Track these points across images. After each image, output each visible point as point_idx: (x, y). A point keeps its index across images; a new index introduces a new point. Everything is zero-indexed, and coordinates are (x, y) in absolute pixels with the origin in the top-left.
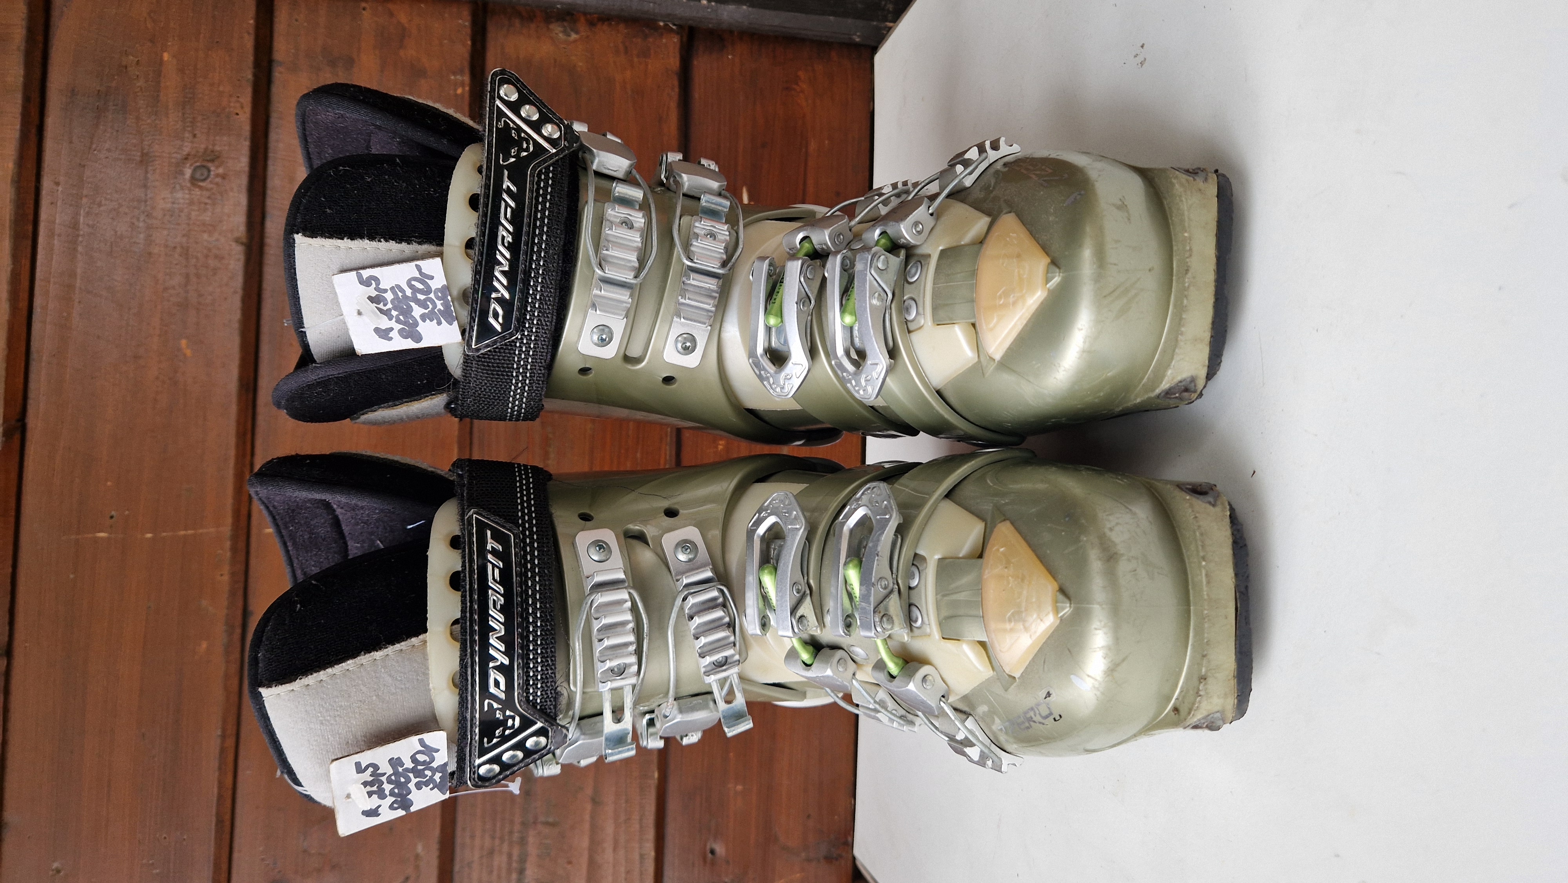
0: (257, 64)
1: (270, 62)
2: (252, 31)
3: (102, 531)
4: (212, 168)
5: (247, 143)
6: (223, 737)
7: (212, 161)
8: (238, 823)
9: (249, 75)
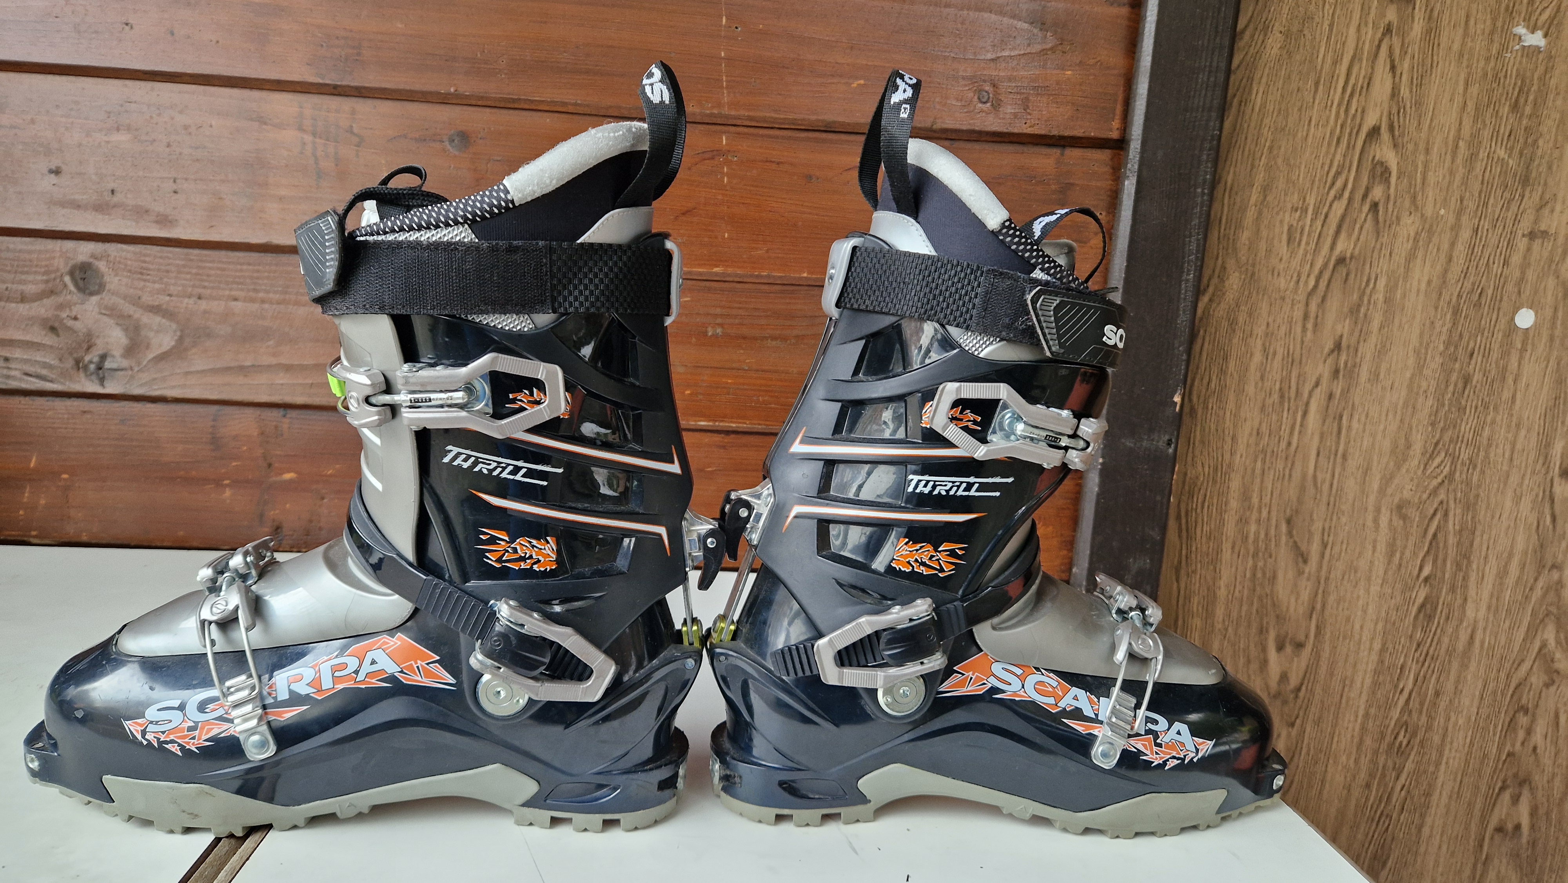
0: (1062, 138)
1: (1064, 146)
2: (1087, 134)
3: (727, 19)
4: (989, 105)
5: (1005, 131)
6: (576, 104)
7: (992, 105)
8: (511, 112)
9: (1055, 132)
